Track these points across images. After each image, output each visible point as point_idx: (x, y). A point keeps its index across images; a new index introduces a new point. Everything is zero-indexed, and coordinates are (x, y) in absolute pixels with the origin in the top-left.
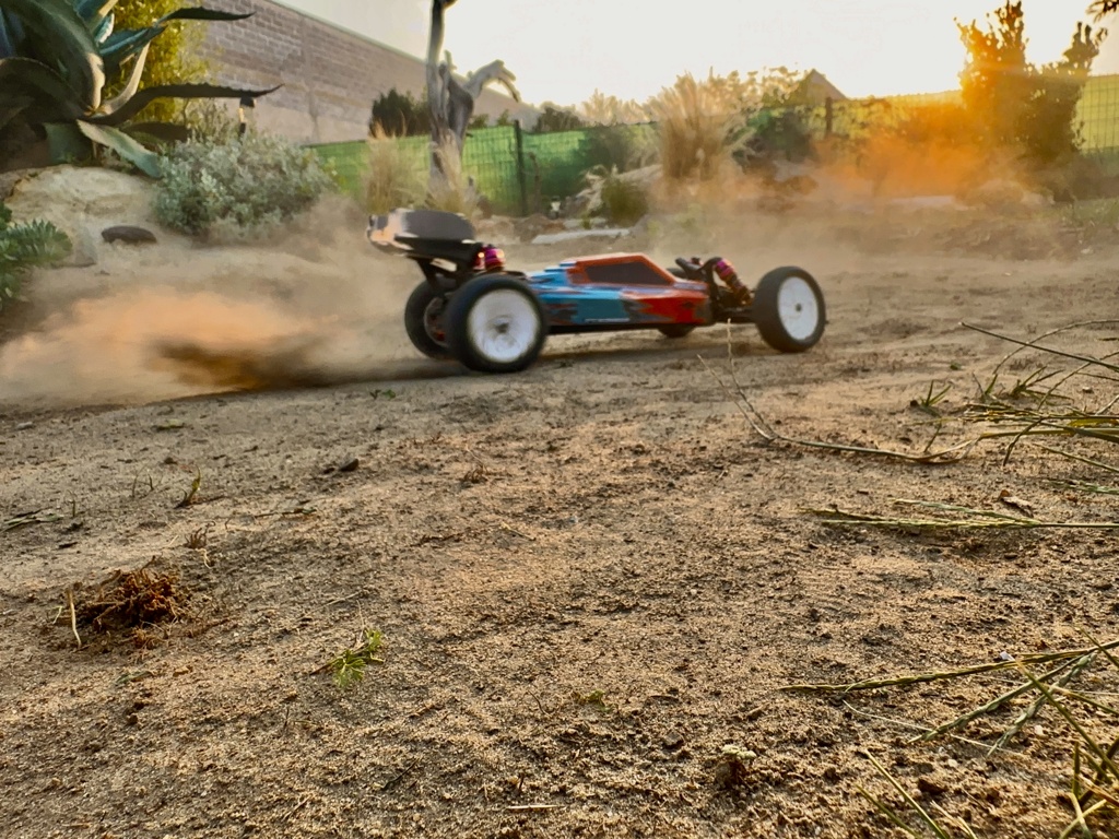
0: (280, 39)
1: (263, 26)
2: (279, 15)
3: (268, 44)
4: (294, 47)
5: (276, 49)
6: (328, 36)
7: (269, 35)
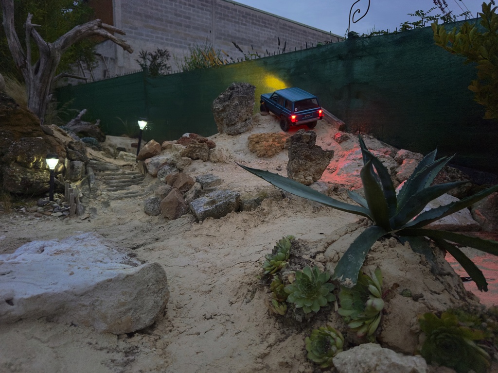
0: (264, 31)
1: (256, 24)
2: (265, 19)
3: (257, 33)
4: (272, 34)
5: (261, 35)
6: (292, 27)
7: (258, 29)
